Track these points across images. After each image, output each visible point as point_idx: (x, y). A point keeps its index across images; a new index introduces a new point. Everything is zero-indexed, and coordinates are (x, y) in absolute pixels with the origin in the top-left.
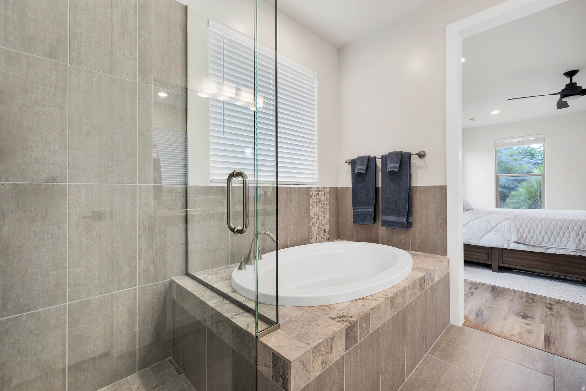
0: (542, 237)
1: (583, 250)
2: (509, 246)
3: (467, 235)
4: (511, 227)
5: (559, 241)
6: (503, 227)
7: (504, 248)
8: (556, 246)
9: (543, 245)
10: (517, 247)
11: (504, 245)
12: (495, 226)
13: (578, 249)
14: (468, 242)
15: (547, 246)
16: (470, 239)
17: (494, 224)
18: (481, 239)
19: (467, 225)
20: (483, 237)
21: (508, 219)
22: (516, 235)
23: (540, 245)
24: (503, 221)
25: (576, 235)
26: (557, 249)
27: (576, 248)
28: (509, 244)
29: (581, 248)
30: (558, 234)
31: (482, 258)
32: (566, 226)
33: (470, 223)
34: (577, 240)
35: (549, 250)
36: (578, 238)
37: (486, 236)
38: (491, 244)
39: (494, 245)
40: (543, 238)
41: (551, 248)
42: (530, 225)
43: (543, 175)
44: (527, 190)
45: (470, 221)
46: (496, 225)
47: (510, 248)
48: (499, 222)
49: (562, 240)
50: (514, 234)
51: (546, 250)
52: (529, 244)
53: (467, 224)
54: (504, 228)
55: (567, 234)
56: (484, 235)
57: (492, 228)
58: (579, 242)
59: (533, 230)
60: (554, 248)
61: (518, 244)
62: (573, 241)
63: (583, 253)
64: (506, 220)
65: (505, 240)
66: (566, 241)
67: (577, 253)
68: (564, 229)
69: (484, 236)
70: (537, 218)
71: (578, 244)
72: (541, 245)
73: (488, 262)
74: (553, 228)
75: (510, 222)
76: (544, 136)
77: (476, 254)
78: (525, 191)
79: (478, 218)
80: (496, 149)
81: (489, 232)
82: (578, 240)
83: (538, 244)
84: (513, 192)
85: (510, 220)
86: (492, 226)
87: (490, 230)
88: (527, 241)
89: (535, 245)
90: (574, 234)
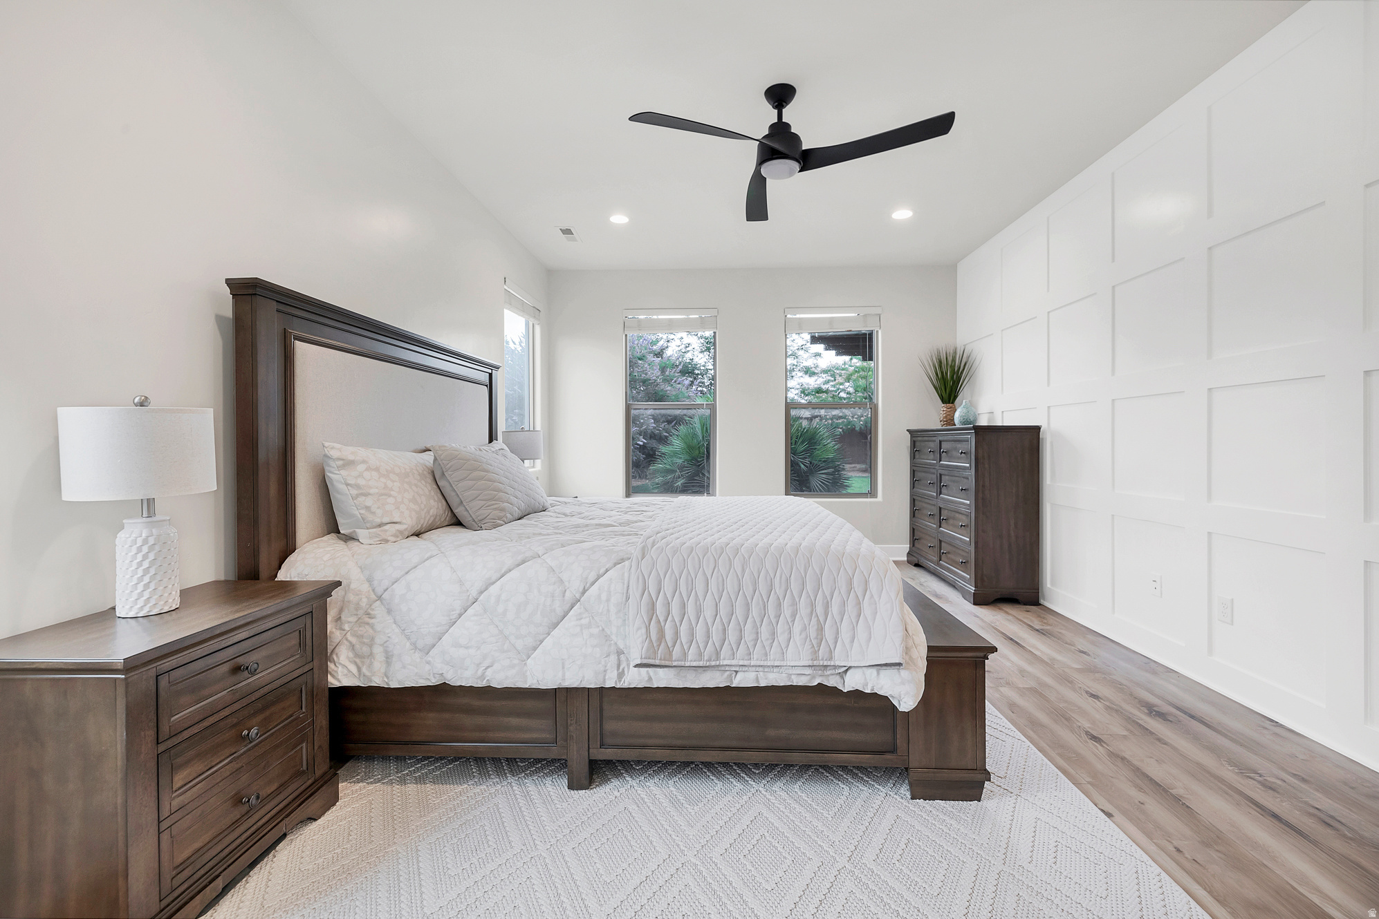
0: (720, 627)
1: (826, 666)
2: (621, 675)
3: (479, 648)
4: (628, 599)
5: (767, 639)
6: (604, 597)
7: (607, 686)
8: (757, 660)
9: (724, 659)
10: (647, 679)
11: (607, 678)
12: (578, 596)
13: (815, 663)
14: (483, 677)
15: (734, 662)
16: (486, 664)
17: (574, 587)
18: (529, 657)
19: (482, 597)
20: (535, 649)
21: (623, 560)
22: (644, 630)
23: (713, 663)
24: (607, 571)
25: (809, 610)
26: (761, 669)
27: (810, 663)
28: (623, 669)
29: (822, 660)
30: (763, 612)
31: (535, 735)
32: (783, 576)
33: (494, 589)
34: (812, 632)
35: (739, 675)
36: (814, 620)
37: (548, 642)
38: (564, 675)
39: (571, 680)
40: (724, 630)
41: (744, 669)
42: (687, 579)
43: (713, 408)
44: (686, 443)
45: (494, 578)
46: (581, 589)
47: (626, 683)
48: (592, 577)
49: (773, 634)
50: (638, 629)
51: (731, 675)
52: (682, 663)
53: (481, 592)
54: (608, 600)
55: (787, 611)
56: (541, 637)
57: (568, 606)
58: (817, 635)
59: (696, 603)
60: (754, 669)
61: (651, 670)
62: (803, 635)
63: (828, 675)
64: (615, 564)
65: (608, 656)
66: (786, 635)
67: (813, 677)
68: (780, 587)
69: (542, 642)
70: (706, 551)
71: (814, 642)
72: (718, 663)
73: (554, 752)
74: (751, 589)
75: (626, 575)
76: (714, 312)
77: (514, 721)
78: (683, 445)
79: (523, 562)
80: (626, 335)
81: (558, 624)
82: (816, 627)
83: (709, 660)
84: (663, 449)
85: (627, 563)
86: (568, 594)
87: (562, 614)
88: (677, 652)
89: (701, 664)
90: (803, 609)
